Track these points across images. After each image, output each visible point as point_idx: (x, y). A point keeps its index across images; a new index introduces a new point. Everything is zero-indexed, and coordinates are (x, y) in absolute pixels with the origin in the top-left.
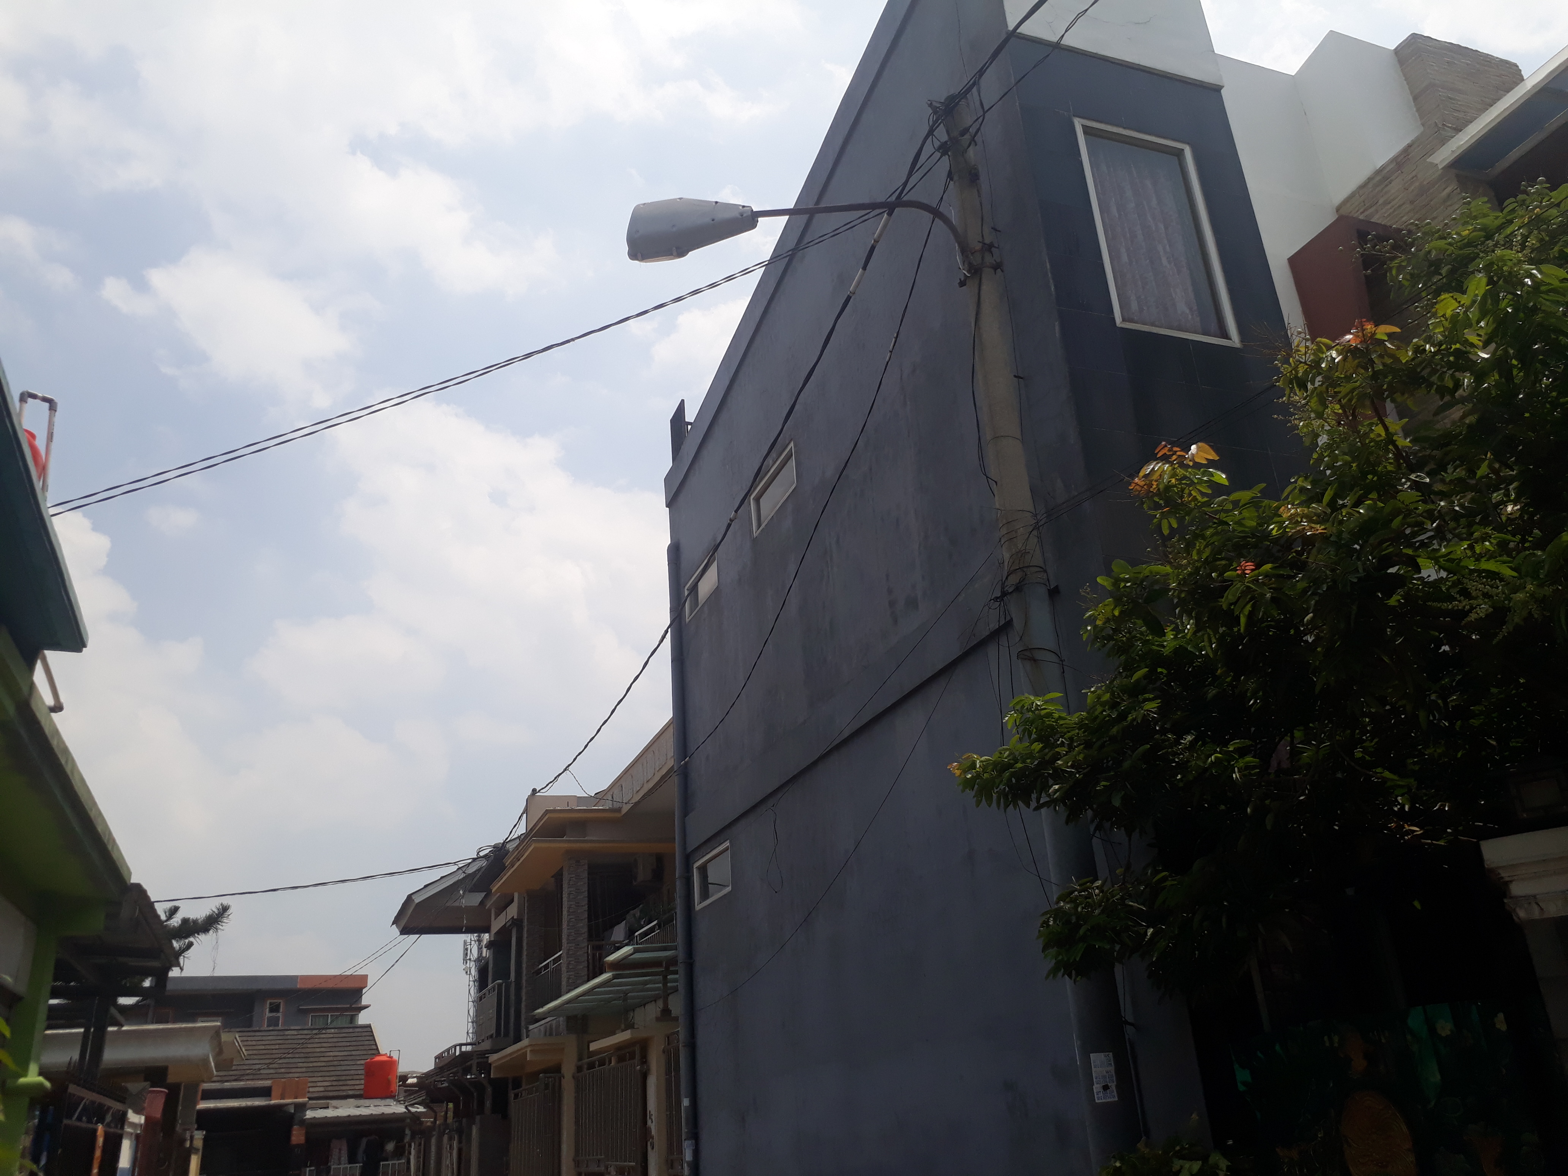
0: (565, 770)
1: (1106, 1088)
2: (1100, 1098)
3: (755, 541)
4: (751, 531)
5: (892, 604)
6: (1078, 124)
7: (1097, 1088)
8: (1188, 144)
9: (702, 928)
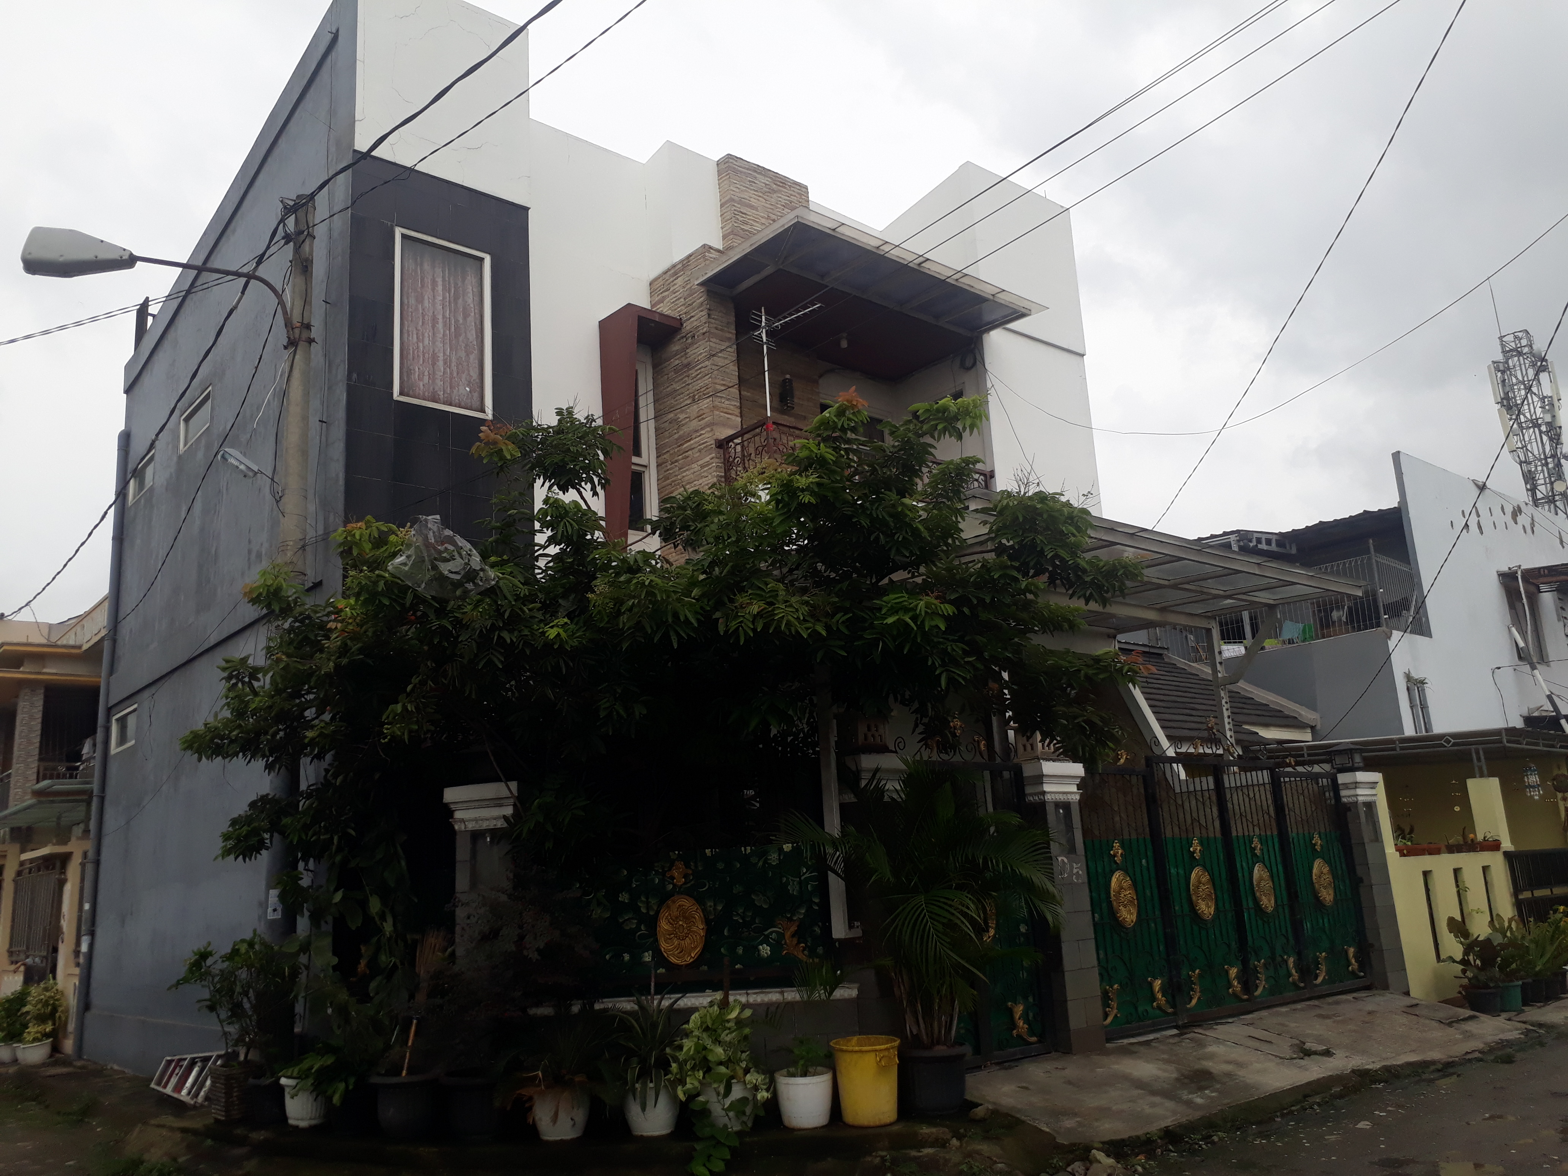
0: (27, 605)
1: (275, 910)
2: (271, 916)
3: (180, 457)
4: (177, 447)
5: (250, 552)
6: (398, 232)
7: (270, 910)
8: (489, 254)
9: (113, 769)
